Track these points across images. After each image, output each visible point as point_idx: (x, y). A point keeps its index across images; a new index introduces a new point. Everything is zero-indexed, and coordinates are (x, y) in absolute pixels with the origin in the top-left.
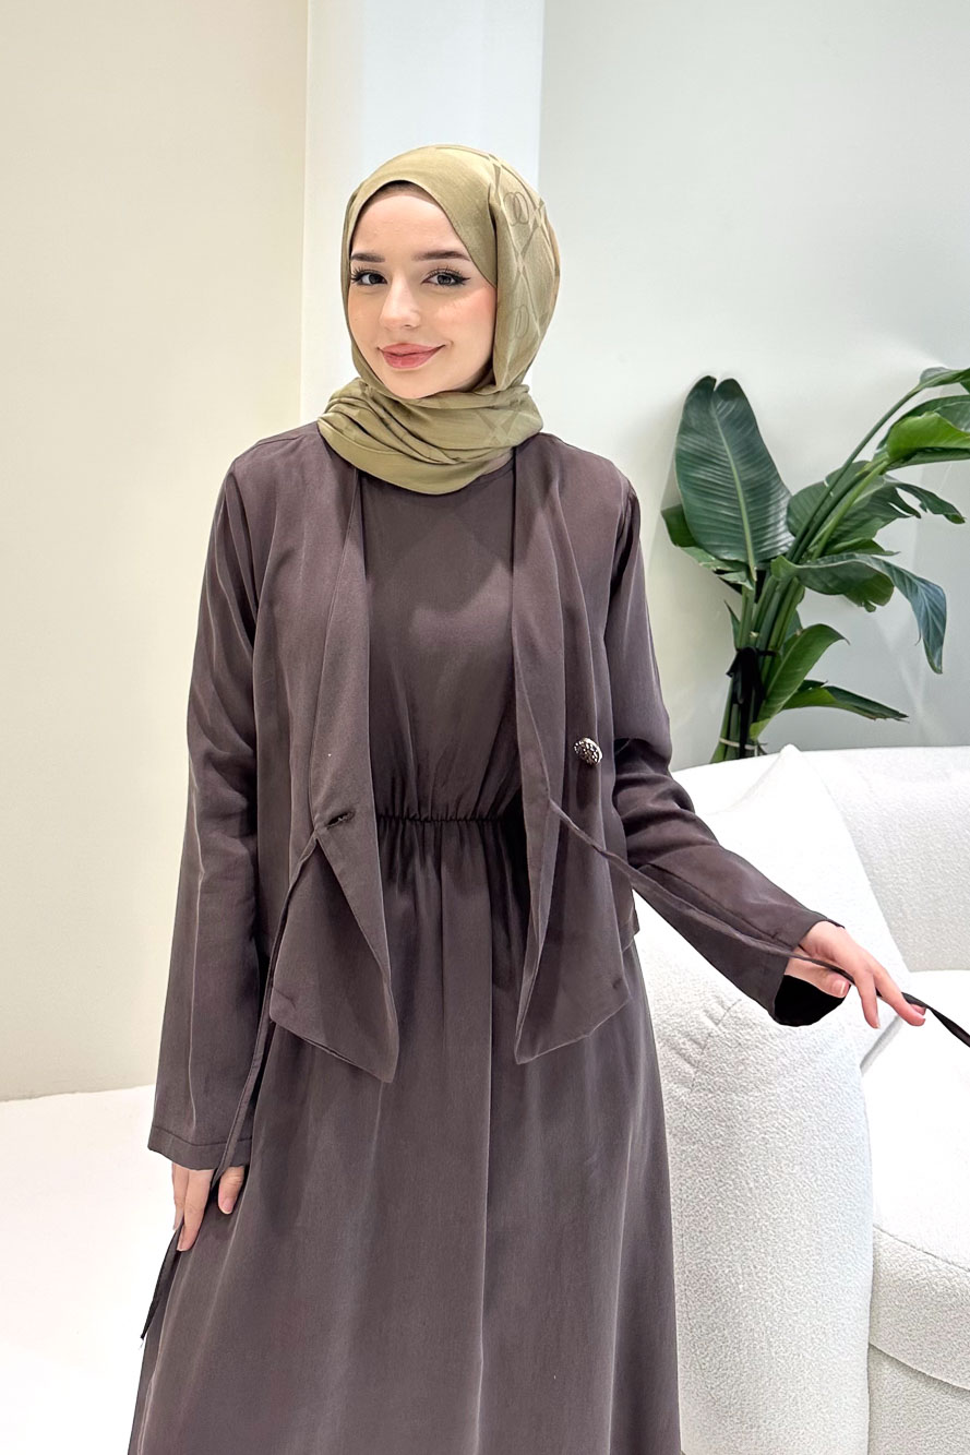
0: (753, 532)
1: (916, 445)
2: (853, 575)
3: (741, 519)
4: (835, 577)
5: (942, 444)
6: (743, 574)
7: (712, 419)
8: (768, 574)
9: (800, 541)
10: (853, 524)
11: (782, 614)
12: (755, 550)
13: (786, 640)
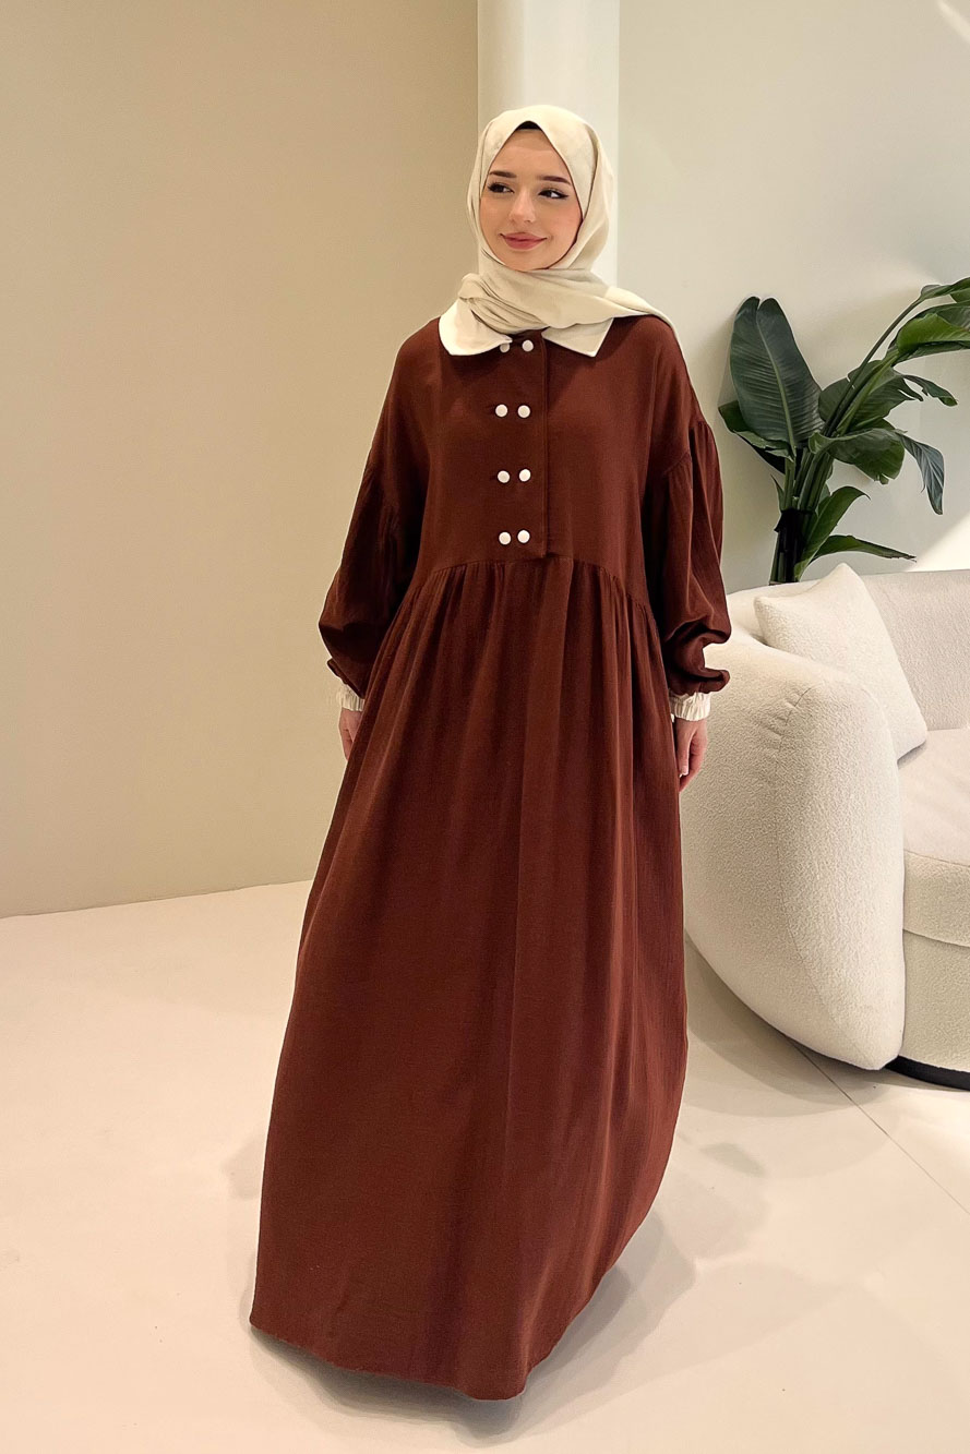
0: (792, 419)
1: (919, 341)
2: (871, 448)
3: (783, 409)
4: (857, 451)
5: (938, 339)
6: (786, 451)
7: (757, 331)
8: (805, 450)
9: (831, 422)
10: (871, 407)
11: (818, 481)
12: (795, 433)
13: (821, 499)
